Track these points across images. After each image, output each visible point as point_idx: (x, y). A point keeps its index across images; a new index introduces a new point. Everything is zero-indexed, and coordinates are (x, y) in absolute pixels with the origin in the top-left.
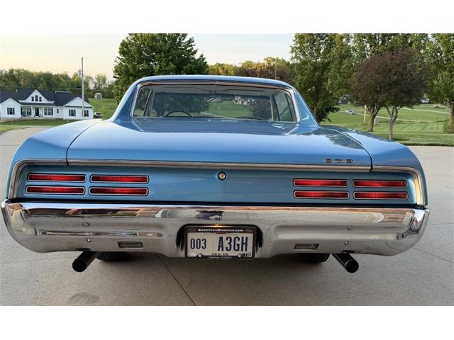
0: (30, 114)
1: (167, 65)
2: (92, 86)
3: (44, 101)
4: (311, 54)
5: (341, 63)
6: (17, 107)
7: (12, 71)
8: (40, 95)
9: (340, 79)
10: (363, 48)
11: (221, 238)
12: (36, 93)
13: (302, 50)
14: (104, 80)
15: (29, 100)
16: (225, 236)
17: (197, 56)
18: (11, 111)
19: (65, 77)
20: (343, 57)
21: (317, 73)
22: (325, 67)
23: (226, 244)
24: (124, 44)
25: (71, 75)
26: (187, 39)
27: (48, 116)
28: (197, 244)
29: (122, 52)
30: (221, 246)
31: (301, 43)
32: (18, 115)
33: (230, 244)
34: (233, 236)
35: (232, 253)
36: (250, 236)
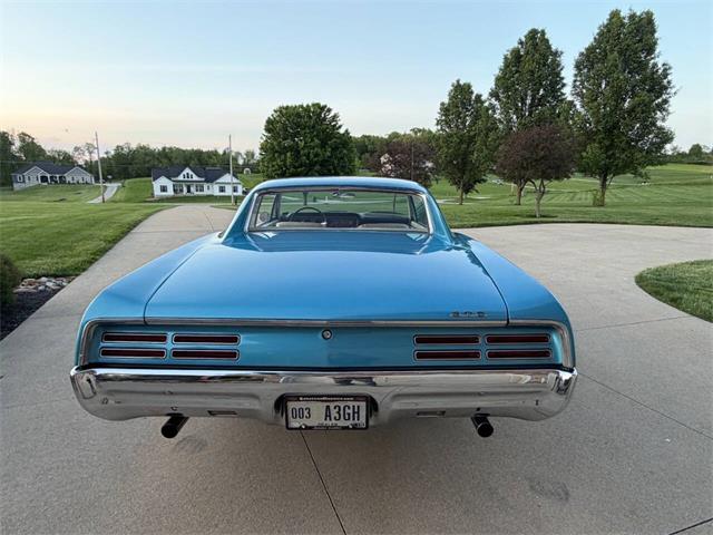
0: (182, 191)
1: (312, 140)
2: (241, 162)
3: (195, 178)
4: (457, 126)
5: (487, 136)
6: (169, 184)
7: (164, 149)
8: (191, 173)
9: (486, 152)
10: (509, 121)
11: (328, 407)
12: (187, 171)
13: (447, 123)
14: (253, 155)
15: (181, 178)
16: (332, 405)
17: (342, 131)
18: (164, 189)
19: (215, 153)
20: (489, 130)
21: (464, 146)
22: (472, 140)
23: (334, 413)
24: (269, 122)
25: (221, 152)
26: (332, 114)
27: (199, 193)
28: (299, 414)
29: (267, 130)
30: (328, 415)
31: (446, 115)
32: (170, 192)
33: (339, 413)
34: (342, 405)
35: (342, 423)
36: (363, 405)
